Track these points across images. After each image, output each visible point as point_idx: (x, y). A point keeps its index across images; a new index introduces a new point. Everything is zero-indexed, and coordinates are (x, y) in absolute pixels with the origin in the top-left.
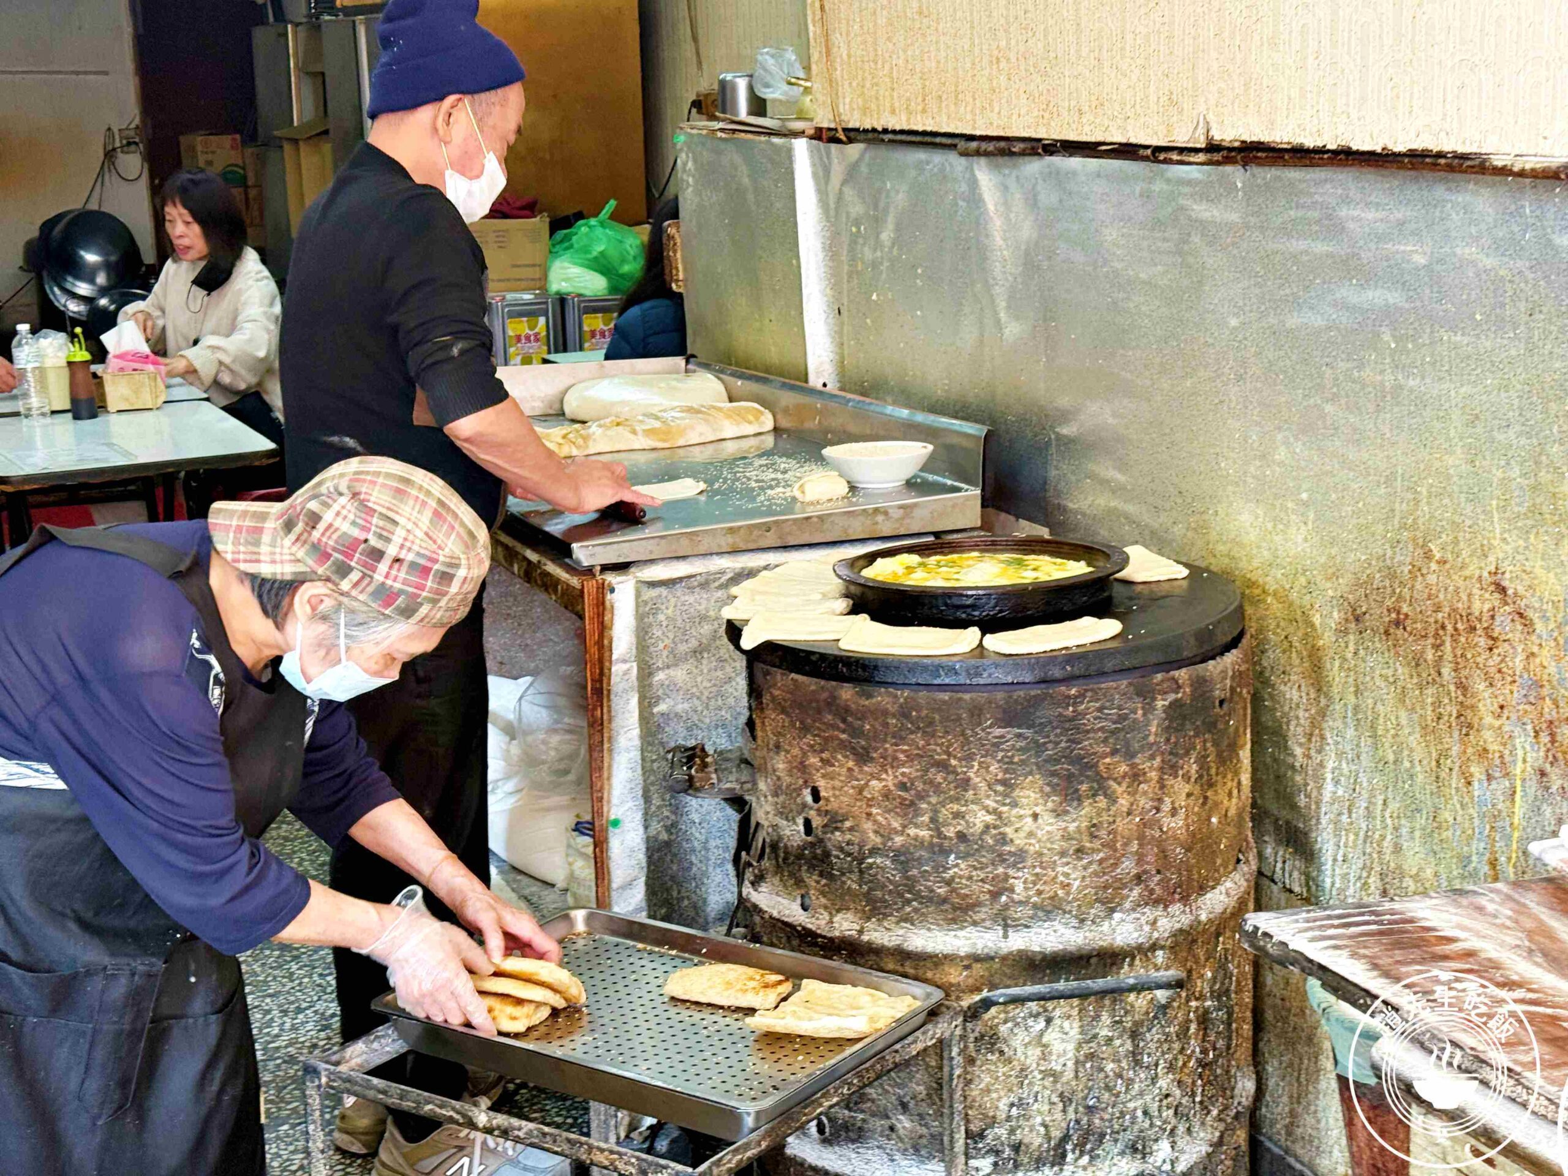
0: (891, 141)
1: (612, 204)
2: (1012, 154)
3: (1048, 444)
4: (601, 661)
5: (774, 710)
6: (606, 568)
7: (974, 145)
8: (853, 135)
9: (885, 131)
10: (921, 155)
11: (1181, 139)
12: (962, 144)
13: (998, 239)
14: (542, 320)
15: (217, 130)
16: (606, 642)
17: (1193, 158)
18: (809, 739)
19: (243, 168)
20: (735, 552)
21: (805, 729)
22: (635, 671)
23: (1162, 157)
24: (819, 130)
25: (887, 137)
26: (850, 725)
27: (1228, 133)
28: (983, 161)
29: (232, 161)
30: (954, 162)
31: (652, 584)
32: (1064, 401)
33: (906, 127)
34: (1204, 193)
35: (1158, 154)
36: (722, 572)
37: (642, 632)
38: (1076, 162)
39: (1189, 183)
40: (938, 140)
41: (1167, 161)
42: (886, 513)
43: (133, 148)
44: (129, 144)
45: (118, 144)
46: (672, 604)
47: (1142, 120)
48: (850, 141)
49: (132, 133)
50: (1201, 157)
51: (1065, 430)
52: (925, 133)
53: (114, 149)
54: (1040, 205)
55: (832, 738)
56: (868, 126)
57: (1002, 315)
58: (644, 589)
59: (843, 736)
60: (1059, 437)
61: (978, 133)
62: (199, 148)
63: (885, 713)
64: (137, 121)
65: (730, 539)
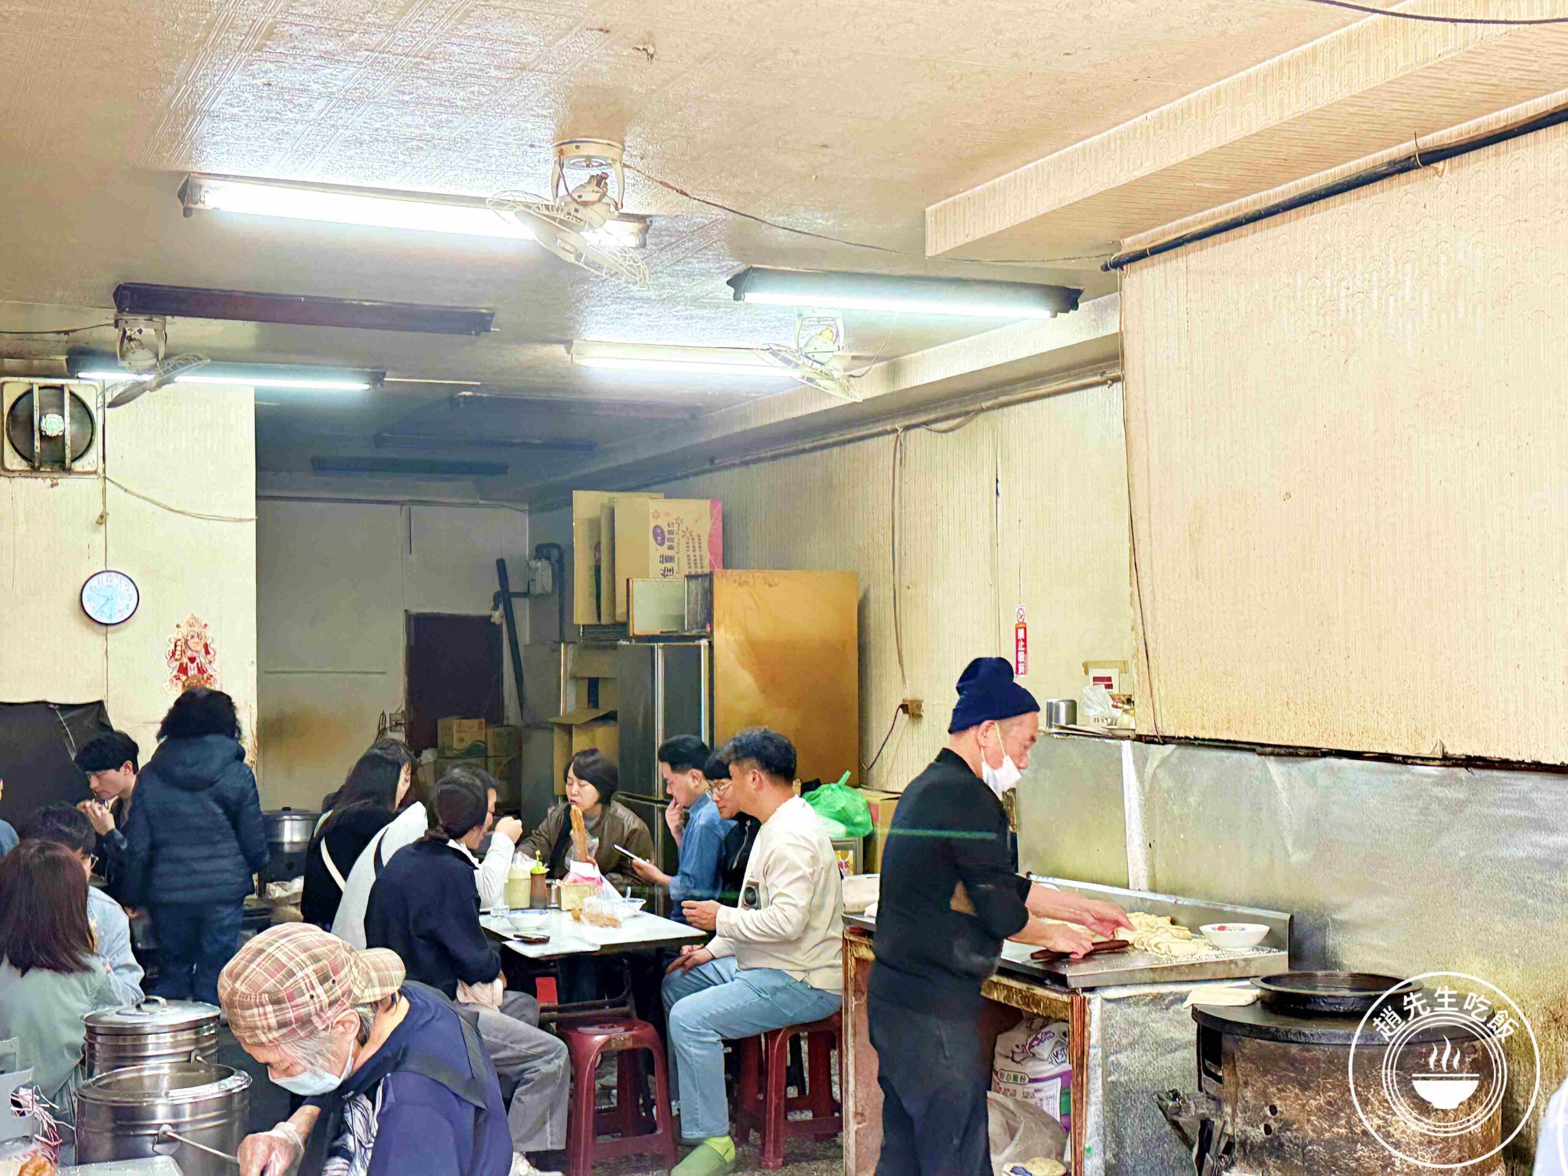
0: (1199, 745)
1: (848, 774)
2: (1297, 755)
3: (1326, 926)
4: (1083, 1045)
5: (1244, 1061)
6: (1085, 990)
7: (1269, 750)
8: (1166, 740)
9: (1196, 739)
10: (1223, 754)
11: (1426, 752)
12: (1258, 749)
13: (1285, 803)
14: (851, 853)
15: (467, 713)
16: (1086, 1034)
17: (1431, 763)
18: (1269, 1077)
19: (485, 744)
20: (1154, 983)
21: (1266, 1072)
22: (1100, 1054)
23: (1410, 761)
24: (1141, 736)
25: (1196, 743)
26: (1296, 1068)
27: (1457, 750)
28: (1272, 758)
29: (479, 738)
30: (1252, 758)
31: (1109, 1001)
32: (1337, 899)
33: (1214, 737)
34: (1440, 782)
35: (1405, 760)
36: (1146, 995)
37: (1104, 1030)
38: (1345, 762)
39: (1429, 776)
40: (1239, 745)
41: (1412, 764)
42: (1236, 963)
43: (398, 728)
44: (397, 724)
45: (388, 725)
46: (1120, 1014)
47: (1396, 741)
48: (1165, 743)
49: (399, 717)
50: (1437, 763)
51: (1339, 917)
52: (1229, 741)
53: (385, 729)
54: (1319, 784)
55: (1284, 1076)
56: (1182, 735)
57: (1289, 848)
58: (1105, 1003)
59: (1292, 1075)
60: (1333, 920)
61: (1272, 743)
62: (455, 729)
63: (1318, 1060)
64: (403, 708)
65: (1151, 975)
